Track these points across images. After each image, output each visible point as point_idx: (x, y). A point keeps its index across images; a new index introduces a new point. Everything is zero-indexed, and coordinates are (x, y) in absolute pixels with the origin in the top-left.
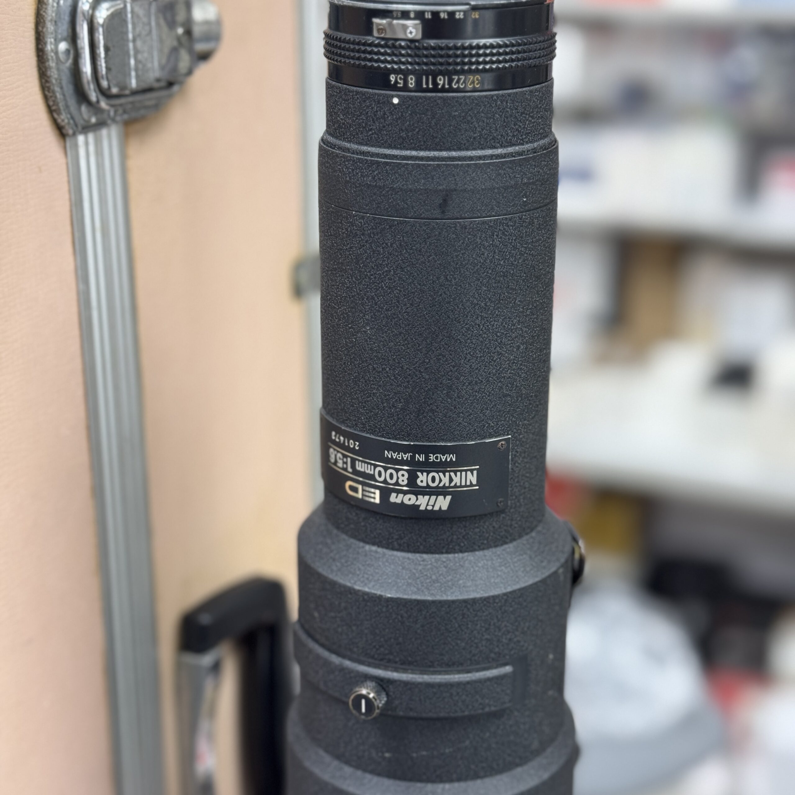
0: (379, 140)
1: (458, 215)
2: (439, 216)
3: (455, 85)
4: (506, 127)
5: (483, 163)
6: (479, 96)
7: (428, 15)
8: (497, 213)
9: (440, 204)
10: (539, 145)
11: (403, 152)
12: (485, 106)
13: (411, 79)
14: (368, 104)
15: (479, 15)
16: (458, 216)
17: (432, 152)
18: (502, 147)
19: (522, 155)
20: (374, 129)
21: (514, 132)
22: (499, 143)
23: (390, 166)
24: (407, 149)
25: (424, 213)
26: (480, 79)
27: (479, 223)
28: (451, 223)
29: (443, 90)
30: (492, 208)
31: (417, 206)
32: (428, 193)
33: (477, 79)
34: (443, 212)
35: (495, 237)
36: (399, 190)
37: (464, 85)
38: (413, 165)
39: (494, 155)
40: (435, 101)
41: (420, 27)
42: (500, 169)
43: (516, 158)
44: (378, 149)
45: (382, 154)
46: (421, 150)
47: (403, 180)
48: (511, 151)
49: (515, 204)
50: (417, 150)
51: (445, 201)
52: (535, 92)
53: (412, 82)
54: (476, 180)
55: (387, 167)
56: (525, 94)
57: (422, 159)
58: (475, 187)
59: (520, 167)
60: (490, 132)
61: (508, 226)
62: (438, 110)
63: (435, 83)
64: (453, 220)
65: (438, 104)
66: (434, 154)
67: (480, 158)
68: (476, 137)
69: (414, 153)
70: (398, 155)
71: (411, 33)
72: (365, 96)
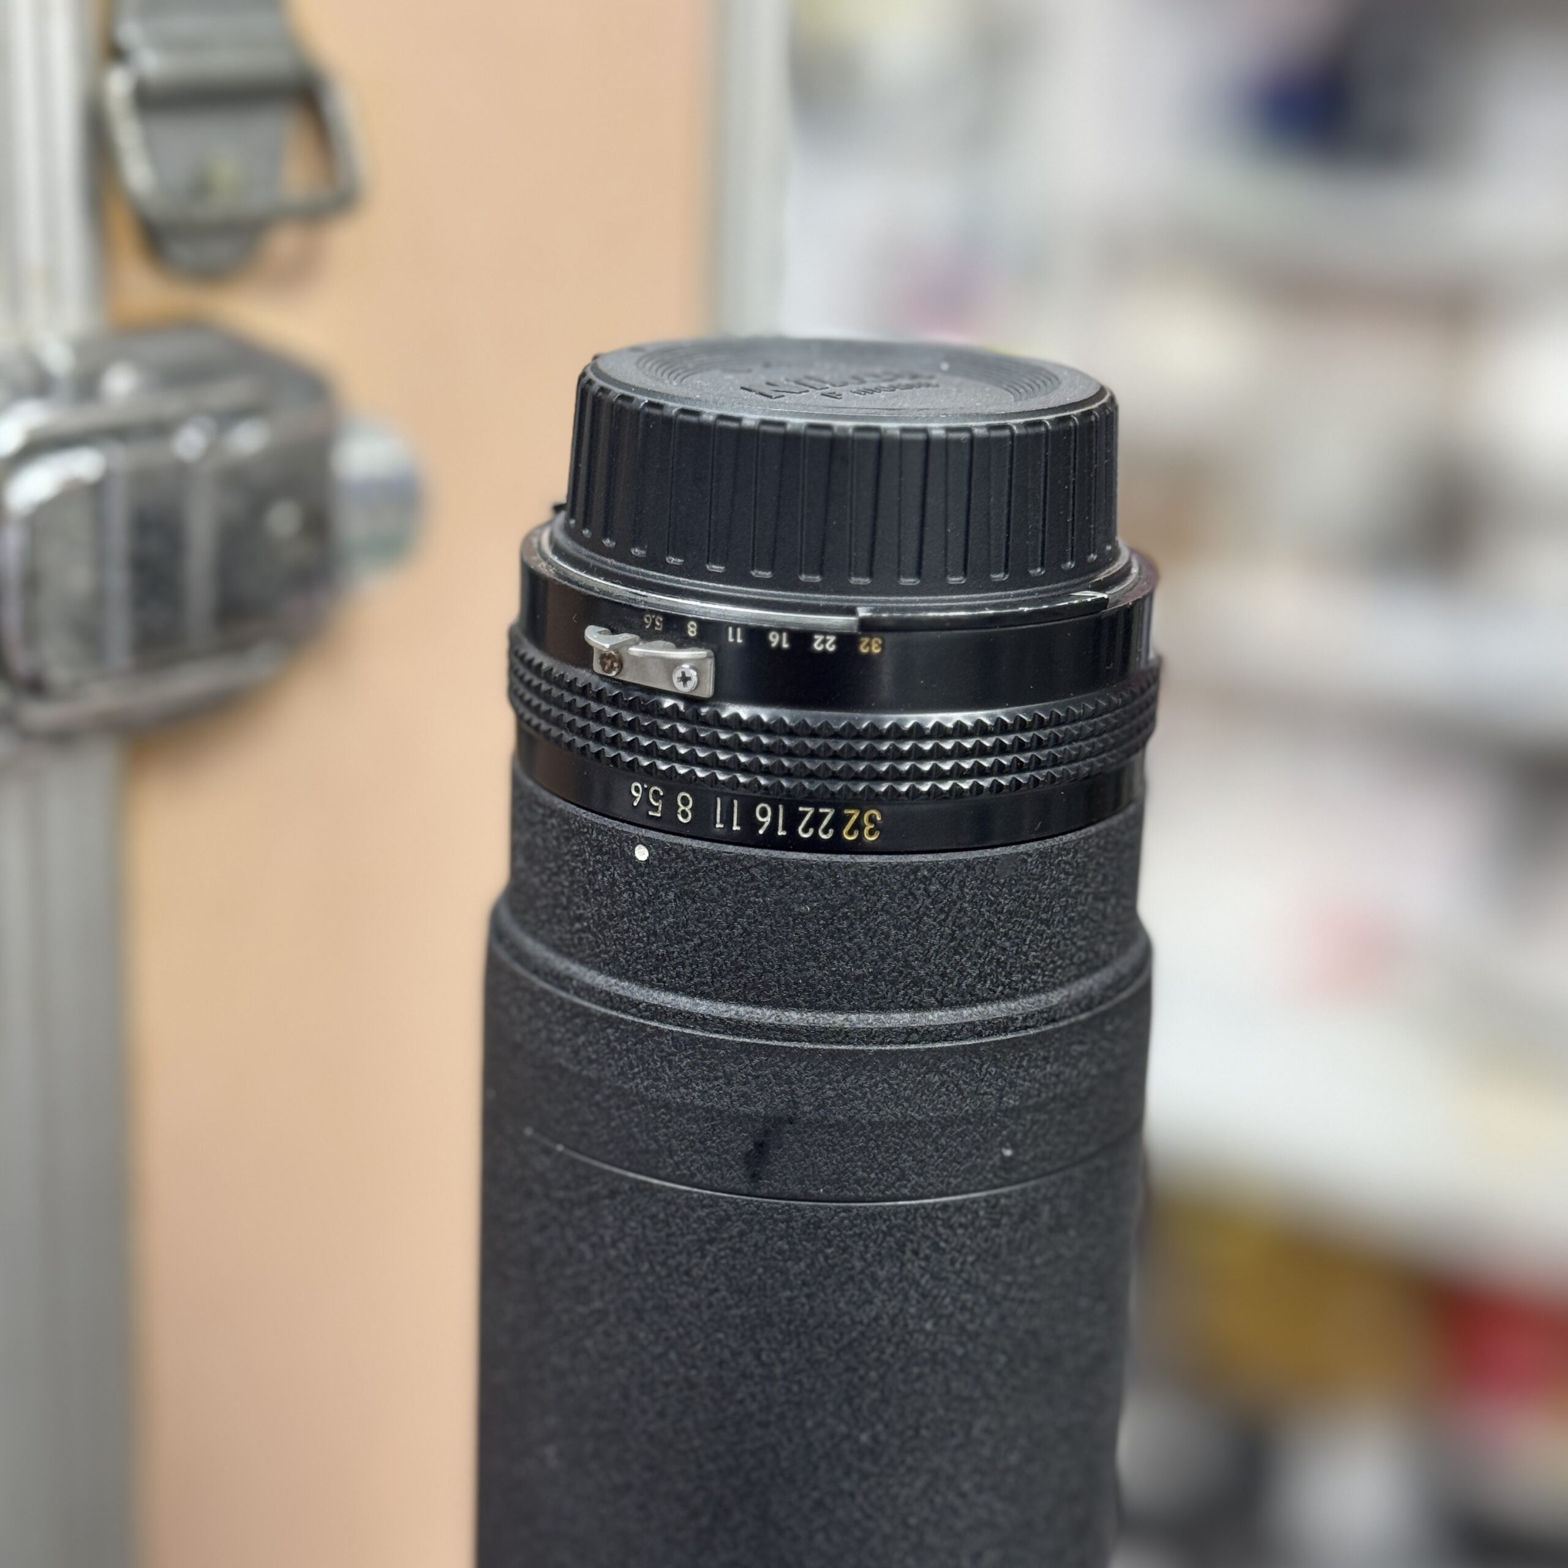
0: (597, 950)
1: (797, 1189)
2: (744, 1187)
3: (805, 830)
4: (956, 953)
5: (876, 1052)
6: (874, 867)
7: (735, 636)
8: (916, 1191)
9: (747, 1154)
10: (1068, 996)
11: (655, 995)
12: (892, 895)
13: (685, 801)
14: (575, 848)
15: (882, 646)
16: (798, 1192)
17: (733, 1007)
18: (941, 1005)
19: (1006, 1030)
20: (587, 919)
21: (983, 965)
22: (931, 995)
23: (617, 1029)
24: (667, 989)
25: (700, 1172)
26: (879, 818)
27: (858, 1215)
28: (776, 1209)
29: (770, 841)
30: (903, 1176)
31: (682, 1151)
32: (713, 1119)
33: (872, 819)
34: (755, 1177)
35: (909, 1254)
36: (636, 1099)
37: (831, 831)
38: (675, 1037)
39: (915, 1030)
40: (747, 869)
41: (710, 666)
42: (929, 1071)
43: (984, 1041)
44: (593, 973)
45: (601, 992)
46: (704, 996)
47: (649, 1074)
48: (969, 1020)
49: (974, 1166)
50: (692, 995)
51: (760, 1146)
52: (1059, 855)
53: (685, 812)
54: (856, 1098)
55: (610, 1031)
56: (1025, 861)
57: (704, 1022)
58: (851, 1118)
59: (996, 1066)
60: (907, 964)
61: (951, 1227)
62: (756, 895)
63: (749, 822)
64: (783, 1202)
65: (753, 878)
66: (737, 1013)
67: (870, 1035)
68: (864, 976)
69: (684, 1003)
70: (640, 1003)
71: (685, 679)
72: (570, 825)
